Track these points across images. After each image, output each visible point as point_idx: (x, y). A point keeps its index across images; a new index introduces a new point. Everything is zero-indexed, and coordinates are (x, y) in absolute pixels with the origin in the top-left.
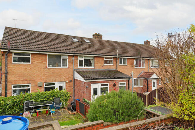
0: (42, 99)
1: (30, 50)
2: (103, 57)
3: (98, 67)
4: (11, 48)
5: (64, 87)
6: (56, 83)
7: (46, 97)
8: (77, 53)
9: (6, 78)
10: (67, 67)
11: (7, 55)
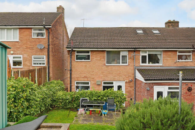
0: (95, 98)
1: (89, 47)
2: (176, 51)
3: (167, 64)
4: (74, 47)
6: (114, 82)
7: (99, 96)
9: (71, 74)
10: (127, 64)
11: (71, 53)
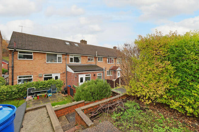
0: (41, 86)
1: (32, 49)
2: (87, 56)
3: (83, 63)
4: (16, 48)
5: (59, 77)
6: (53, 74)
7: (45, 85)
8: (68, 52)
9: (13, 70)
10: (61, 63)
11: (13, 53)
